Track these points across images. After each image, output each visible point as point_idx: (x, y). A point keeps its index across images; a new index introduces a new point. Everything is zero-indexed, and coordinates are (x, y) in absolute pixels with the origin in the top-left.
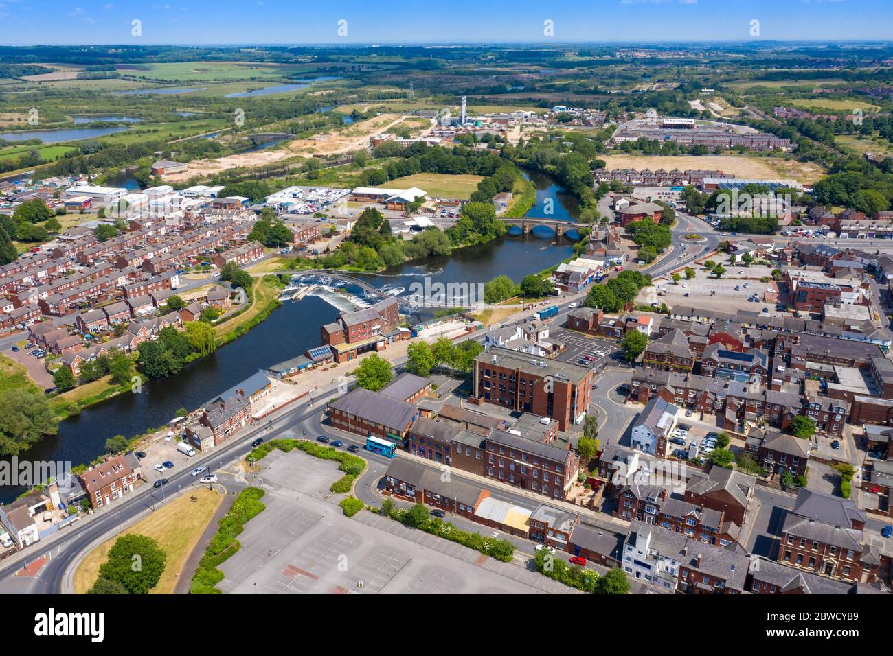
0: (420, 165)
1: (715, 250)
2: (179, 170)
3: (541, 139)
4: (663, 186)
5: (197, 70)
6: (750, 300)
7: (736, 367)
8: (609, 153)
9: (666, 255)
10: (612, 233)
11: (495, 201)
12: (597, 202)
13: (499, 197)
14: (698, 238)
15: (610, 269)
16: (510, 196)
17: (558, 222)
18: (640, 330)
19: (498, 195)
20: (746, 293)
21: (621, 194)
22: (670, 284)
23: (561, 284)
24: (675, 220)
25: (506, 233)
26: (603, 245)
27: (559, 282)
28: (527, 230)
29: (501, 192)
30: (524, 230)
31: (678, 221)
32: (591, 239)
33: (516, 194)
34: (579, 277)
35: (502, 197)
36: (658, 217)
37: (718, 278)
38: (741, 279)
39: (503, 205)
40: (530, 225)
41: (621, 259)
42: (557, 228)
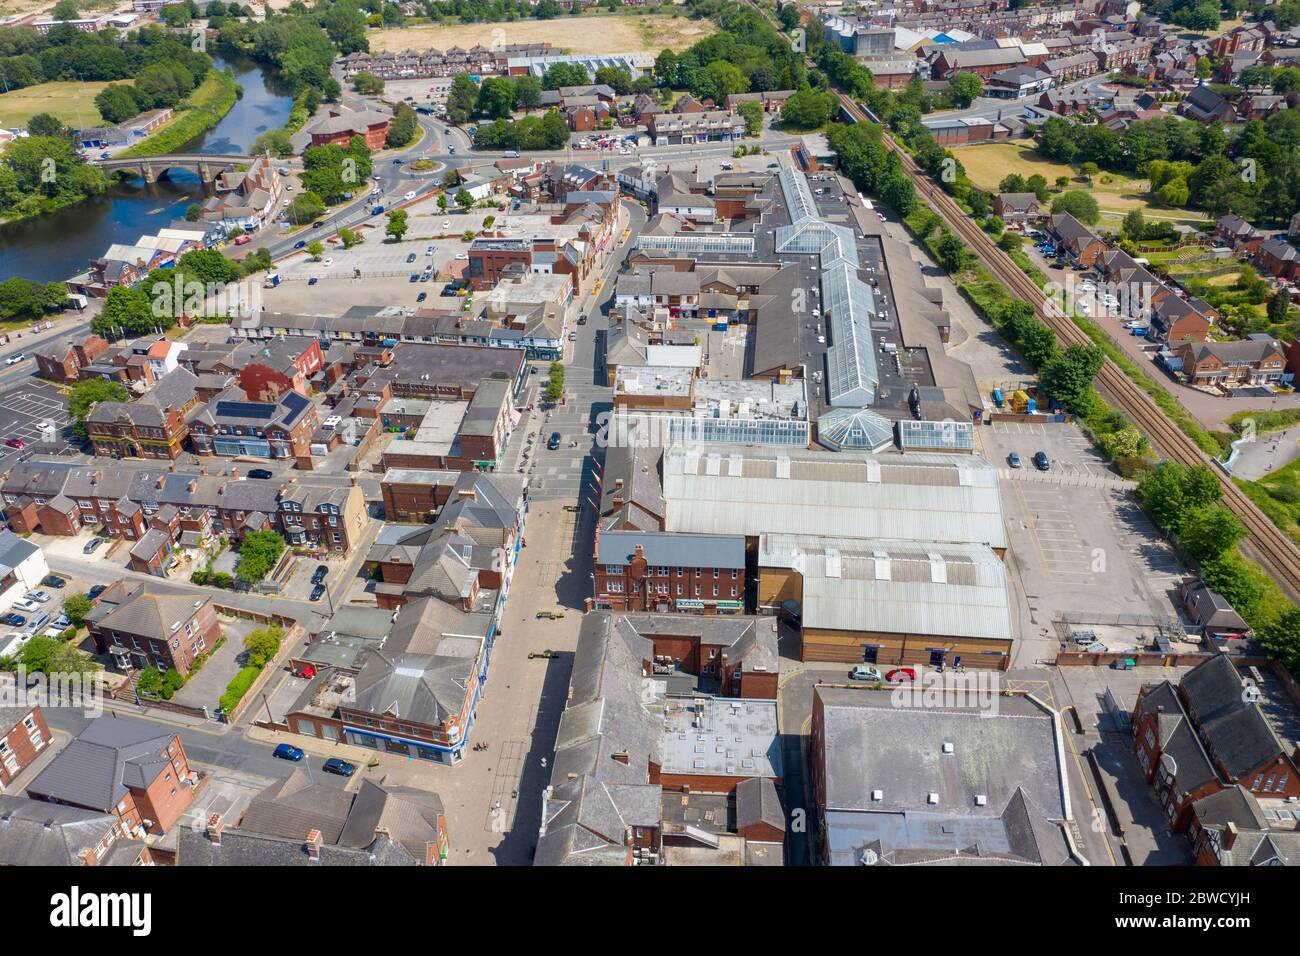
0: (40, 67)
1: (437, 187)
6: (413, 279)
7: (246, 431)
9: (351, 204)
10: (251, 175)
11: (125, 127)
12: (312, 114)
13: (140, 119)
14: (429, 167)
15: (226, 243)
16: (166, 116)
17: (199, 159)
18: (154, 367)
19: (142, 115)
20: (418, 267)
21: (367, 96)
22: (308, 261)
23: (98, 286)
24: (415, 136)
25: (114, 187)
26: (231, 199)
27: (95, 281)
28: (152, 178)
29: (150, 109)
30: (145, 178)
31: (423, 138)
32: (218, 189)
33: (183, 110)
34: (121, 269)
35: (146, 118)
36: (380, 134)
37: (398, 240)
38: (434, 238)
39: (137, 133)
40: (154, 169)
41: (251, 221)
42: (200, 170)
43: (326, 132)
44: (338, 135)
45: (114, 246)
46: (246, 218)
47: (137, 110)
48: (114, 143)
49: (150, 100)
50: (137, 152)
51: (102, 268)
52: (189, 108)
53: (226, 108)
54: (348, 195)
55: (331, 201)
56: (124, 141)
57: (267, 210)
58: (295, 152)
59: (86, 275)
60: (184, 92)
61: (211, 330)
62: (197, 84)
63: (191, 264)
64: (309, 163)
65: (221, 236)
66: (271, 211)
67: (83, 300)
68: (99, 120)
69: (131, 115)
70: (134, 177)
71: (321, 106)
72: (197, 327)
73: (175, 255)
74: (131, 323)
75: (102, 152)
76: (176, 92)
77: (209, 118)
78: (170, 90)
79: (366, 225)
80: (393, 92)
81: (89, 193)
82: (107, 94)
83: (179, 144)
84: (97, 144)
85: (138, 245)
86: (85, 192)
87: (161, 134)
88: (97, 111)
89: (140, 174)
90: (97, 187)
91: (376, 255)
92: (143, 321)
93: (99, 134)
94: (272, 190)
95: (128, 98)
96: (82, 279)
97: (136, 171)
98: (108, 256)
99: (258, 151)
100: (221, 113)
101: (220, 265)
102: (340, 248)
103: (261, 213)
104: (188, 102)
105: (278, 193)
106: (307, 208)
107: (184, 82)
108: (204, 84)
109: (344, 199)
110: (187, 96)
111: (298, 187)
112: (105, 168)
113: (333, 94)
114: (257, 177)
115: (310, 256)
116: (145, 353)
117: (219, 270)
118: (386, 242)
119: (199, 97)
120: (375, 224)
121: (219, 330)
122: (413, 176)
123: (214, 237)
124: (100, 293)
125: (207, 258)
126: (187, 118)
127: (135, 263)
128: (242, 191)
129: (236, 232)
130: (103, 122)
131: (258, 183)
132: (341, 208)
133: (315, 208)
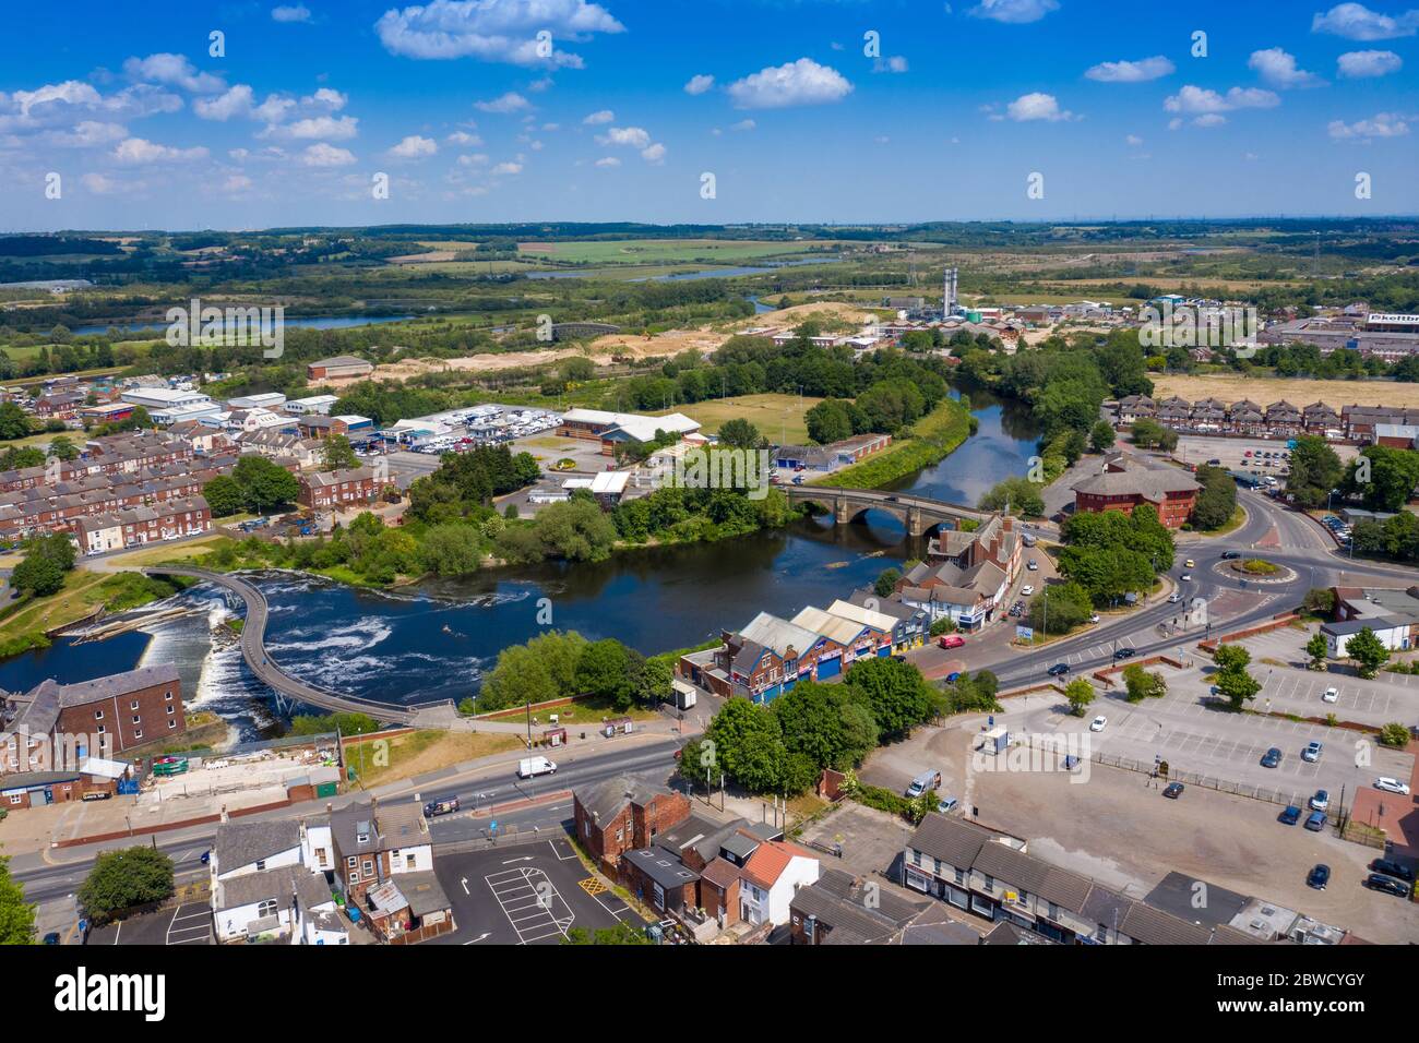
0: (763, 377)
1: (1296, 612)
2: (353, 372)
3: (1069, 343)
4: (1271, 438)
5: (629, 249)
6: (1289, 817)
8: (1198, 370)
9: (1135, 613)
10: (985, 538)
11: (831, 449)
12: (1070, 465)
13: (851, 443)
14: (1268, 573)
15: (926, 641)
16: (882, 443)
17: (911, 502)
18: (747, 896)
19: (854, 438)
20: (1292, 783)
21: (1150, 452)
22: (1057, 709)
23: (720, 675)
24: (1233, 517)
25: (796, 522)
26: (947, 571)
27: (720, 667)
28: (844, 518)
29: (865, 432)
30: (836, 517)
31: (1245, 522)
32: (931, 551)
33: (903, 438)
34: (760, 659)
35: (858, 443)
36: (1180, 506)
37: (1234, 707)
38: (1313, 720)
39: (842, 458)
40: (850, 506)
41: (970, 613)
42: (908, 517)
43: (1101, 491)
44: (1117, 499)
45: (762, 614)
46: (965, 606)
47: (849, 432)
48: (813, 467)
49: (868, 422)
50: (836, 482)
51: (734, 649)
52: (911, 437)
53: (955, 443)
54: (1131, 597)
55: (1103, 602)
56: (825, 466)
57: (996, 599)
58: (1047, 513)
59: (711, 652)
60: (909, 418)
61: (870, 822)
62: (927, 411)
63: (865, 683)
64: (1070, 535)
65: (920, 629)
66: (1003, 599)
67: (691, 695)
68: (804, 437)
69: (842, 436)
70: (823, 512)
71: (1083, 456)
72: (848, 806)
73: (845, 648)
74: (741, 771)
75: (797, 474)
76: (901, 416)
77: (932, 452)
78: (894, 413)
79: (1163, 660)
80: (1190, 450)
81: (764, 524)
82: (822, 410)
83: (888, 479)
84: (793, 464)
85: (795, 620)
86: (759, 521)
87: (869, 464)
88: (805, 427)
89: (831, 509)
90: (774, 518)
91: (1192, 730)
92: (760, 773)
93: (799, 453)
94: (1010, 567)
95: (844, 416)
96: (702, 658)
97: (828, 505)
98: (748, 633)
99: (992, 505)
100: (948, 449)
101: (913, 695)
102: (1117, 695)
103: (988, 602)
104: (912, 430)
105: (1015, 572)
106: (1065, 608)
107: (912, 406)
108: (934, 412)
109: (1123, 602)
110: (912, 424)
111: (1049, 567)
112: (792, 495)
113: (1102, 443)
114: (993, 543)
115: (1064, 701)
116: (740, 862)
117: (909, 704)
118: (1209, 704)
119: (925, 426)
120: (1184, 661)
121: (884, 826)
122: (1243, 584)
123: (910, 629)
124: (720, 687)
125: (896, 677)
126: (906, 448)
127: (782, 651)
128: (965, 560)
129: (945, 626)
130: (809, 440)
131: (992, 554)
132: (1117, 617)
133: (1078, 612)
